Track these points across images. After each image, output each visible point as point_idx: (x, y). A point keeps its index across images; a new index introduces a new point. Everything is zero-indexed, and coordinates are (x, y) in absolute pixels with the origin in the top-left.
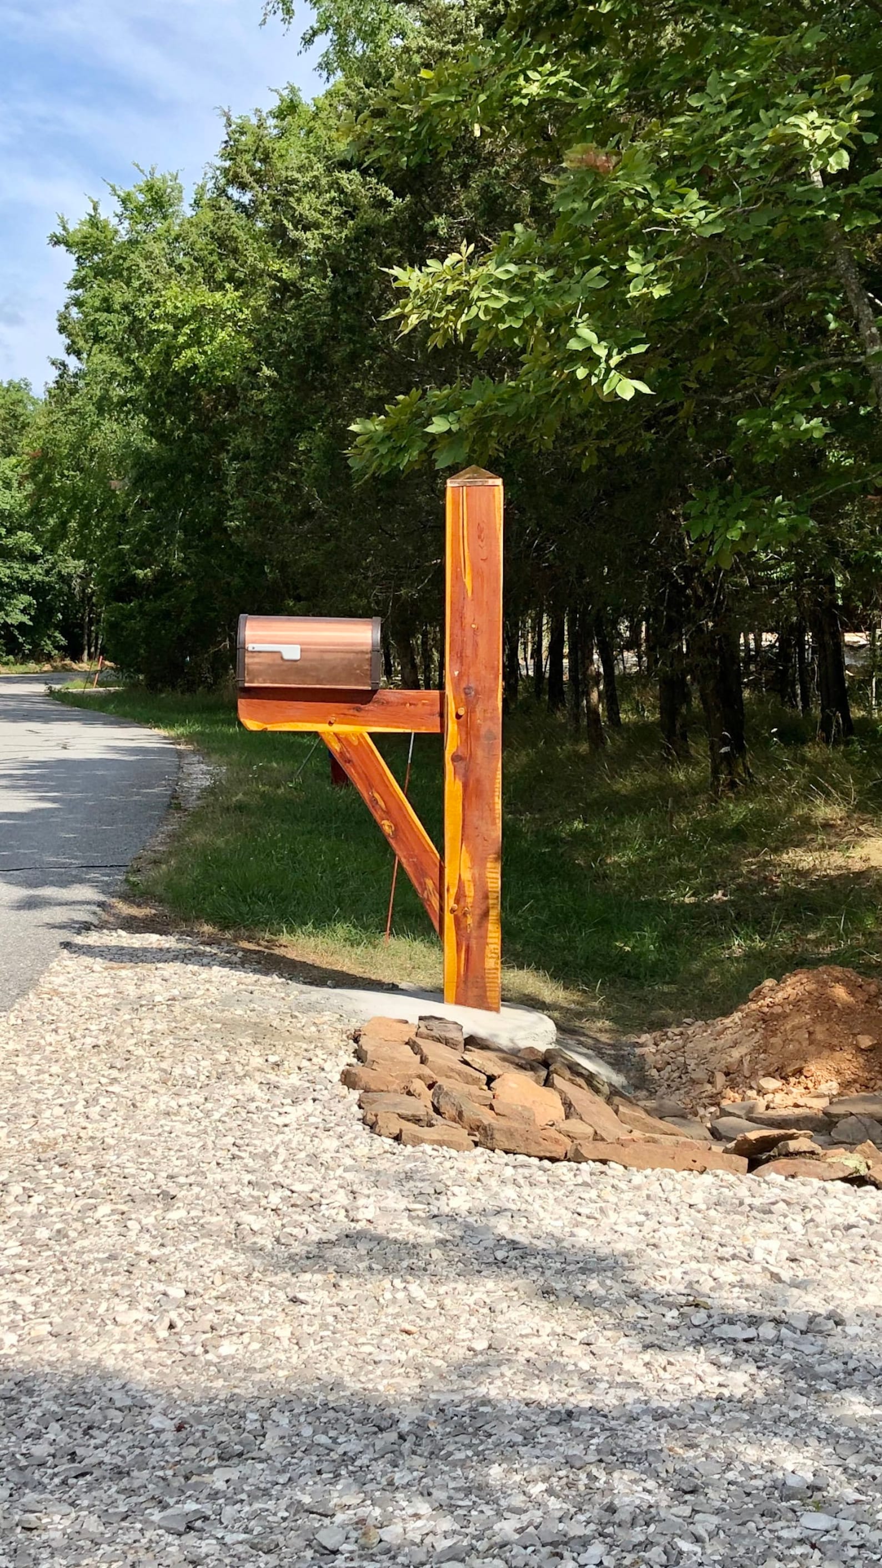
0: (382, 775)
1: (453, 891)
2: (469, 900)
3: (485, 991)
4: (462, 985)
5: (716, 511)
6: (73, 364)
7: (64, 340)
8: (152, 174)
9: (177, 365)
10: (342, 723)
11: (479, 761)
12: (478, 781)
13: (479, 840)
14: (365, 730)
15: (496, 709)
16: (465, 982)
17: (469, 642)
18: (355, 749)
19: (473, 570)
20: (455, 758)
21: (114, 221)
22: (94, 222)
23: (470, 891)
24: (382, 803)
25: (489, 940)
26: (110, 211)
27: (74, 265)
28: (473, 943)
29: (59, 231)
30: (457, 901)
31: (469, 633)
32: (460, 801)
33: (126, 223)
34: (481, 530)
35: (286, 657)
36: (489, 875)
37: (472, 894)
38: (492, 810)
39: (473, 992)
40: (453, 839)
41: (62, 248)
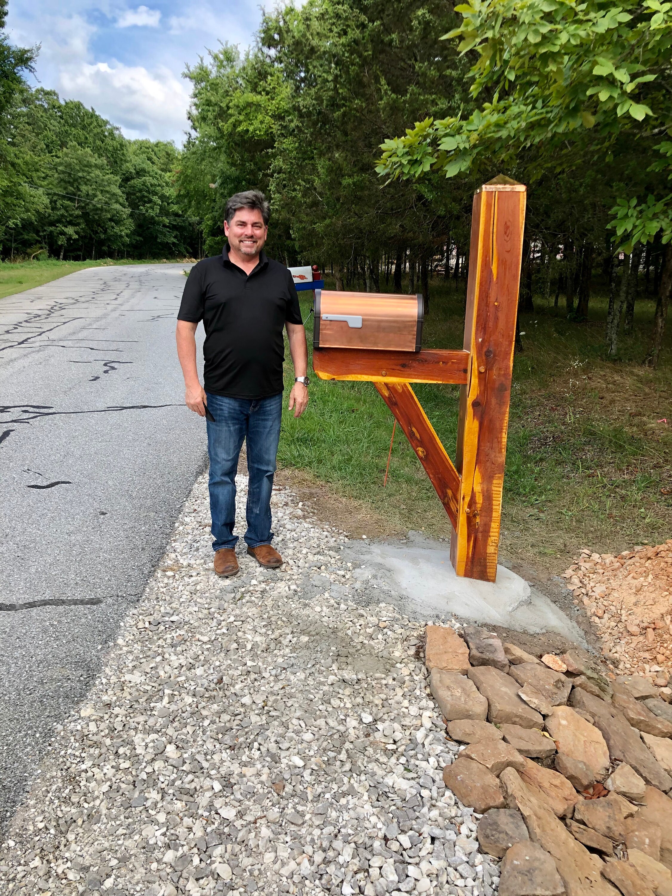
0: (419, 415)
1: (467, 499)
2: (479, 506)
3: (486, 568)
4: (469, 563)
5: (635, 215)
6: (194, 134)
7: (190, 123)
8: (226, 44)
9: (239, 129)
10: (391, 376)
11: (493, 406)
12: (491, 421)
13: (488, 464)
14: (407, 381)
15: (508, 367)
16: (472, 562)
17: (491, 315)
18: (400, 395)
19: (498, 260)
20: (475, 404)
21: (210, 67)
22: (201, 68)
23: (479, 499)
24: (418, 435)
25: (491, 534)
26: (208, 62)
27: (193, 87)
28: (480, 535)
29: (186, 71)
30: (470, 506)
31: (492, 309)
32: (477, 435)
33: (215, 68)
34: (507, 227)
35: (351, 325)
36: (494, 488)
37: (481, 502)
38: (500, 442)
39: (477, 569)
40: (469, 463)
41: (188, 79)
